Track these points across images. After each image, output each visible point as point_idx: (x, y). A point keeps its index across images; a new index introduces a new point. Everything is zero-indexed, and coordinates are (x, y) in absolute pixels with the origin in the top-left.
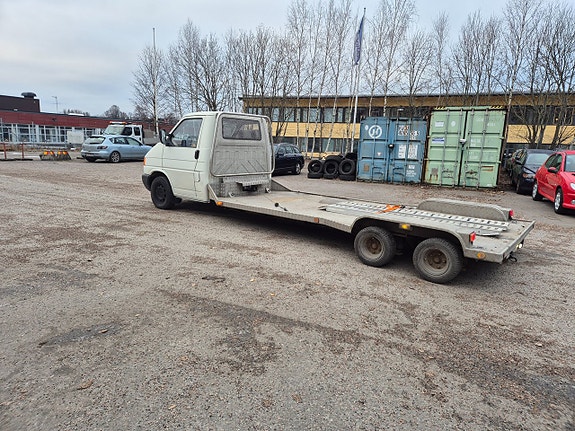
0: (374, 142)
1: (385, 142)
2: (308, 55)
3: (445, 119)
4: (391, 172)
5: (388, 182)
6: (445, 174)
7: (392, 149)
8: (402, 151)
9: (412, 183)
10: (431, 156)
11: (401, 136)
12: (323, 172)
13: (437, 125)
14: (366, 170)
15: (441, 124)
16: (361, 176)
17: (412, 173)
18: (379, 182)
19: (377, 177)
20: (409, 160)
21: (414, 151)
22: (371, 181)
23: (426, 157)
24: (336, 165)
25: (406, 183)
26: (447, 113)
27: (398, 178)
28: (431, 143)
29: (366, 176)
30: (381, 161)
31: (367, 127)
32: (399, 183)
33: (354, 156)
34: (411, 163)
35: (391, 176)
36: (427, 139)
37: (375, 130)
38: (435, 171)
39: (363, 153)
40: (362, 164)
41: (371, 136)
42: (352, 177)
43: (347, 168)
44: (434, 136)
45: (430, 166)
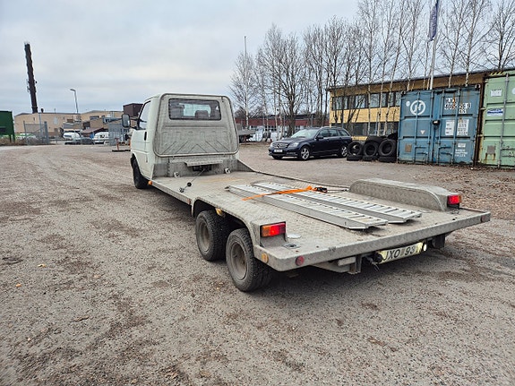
0: (416, 119)
1: (430, 119)
2: (381, 38)
3: (503, 86)
4: (436, 151)
5: (433, 163)
6: (506, 153)
7: (438, 125)
8: (449, 127)
9: (462, 164)
10: (485, 132)
11: (448, 110)
12: (362, 154)
13: (493, 94)
14: (408, 151)
15: (499, 93)
16: (403, 157)
17: (463, 152)
18: (422, 163)
19: (420, 158)
20: (459, 137)
21: (465, 127)
22: (414, 162)
23: (480, 133)
24: (376, 146)
25: (455, 164)
26: (506, 79)
27: (446, 158)
28: (486, 116)
29: (408, 158)
30: (426, 140)
31: (408, 104)
32: (446, 164)
33: (395, 136)
34: (461, 140)
35: (436, 157)
36: (481, 112)
37: (417, 106)
38: (492, 149)
39: (404, 131)
40: (403, 144)
41: (414, 113)
42: (393, 158)
43: (388, 149)
44: (490, 107)
45: (485, 143)
